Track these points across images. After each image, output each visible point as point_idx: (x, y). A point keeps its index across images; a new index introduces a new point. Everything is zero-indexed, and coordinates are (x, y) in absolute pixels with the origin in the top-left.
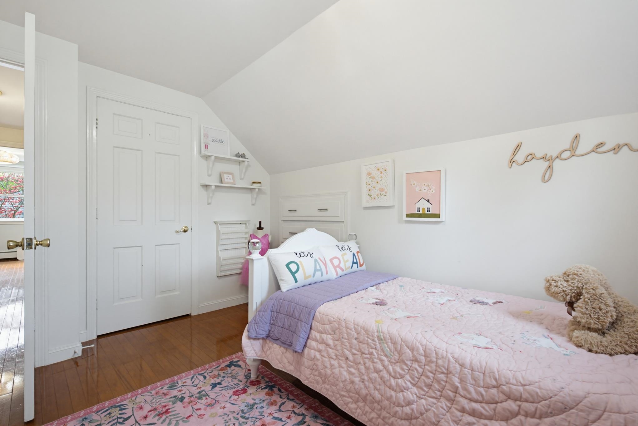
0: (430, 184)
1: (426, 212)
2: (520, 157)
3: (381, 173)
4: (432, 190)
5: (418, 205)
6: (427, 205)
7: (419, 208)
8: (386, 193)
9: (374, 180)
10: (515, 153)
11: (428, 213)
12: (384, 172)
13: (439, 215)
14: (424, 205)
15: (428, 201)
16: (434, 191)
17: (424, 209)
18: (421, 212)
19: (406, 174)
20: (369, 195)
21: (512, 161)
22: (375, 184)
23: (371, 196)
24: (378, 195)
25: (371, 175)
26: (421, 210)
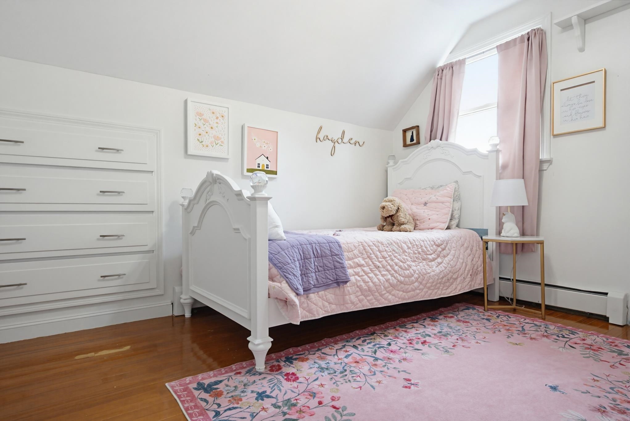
0: (269, 143)
1: (266, 169)
2: (321, 136)
3: (217, 118)
4: (271, 148)
5: (258, 161)
6: (266, 162)
7: (259, 164)
8: (222, 142)
9: (206, 124)
10: (319, 132)
11: (267, 169)
12: (220, 118)
13: (276, 172)
14: (263, 161)
15: (267, 158)
16: (271, 151)
17: (263, 165)
18: (261, 168)
19: (248, 127)
20: (198, 140)
21: (317, 139)
22: (208, 129)
23: (202, 142)
24: (211, 143)
25: (203, 117)
26: (261, 166)
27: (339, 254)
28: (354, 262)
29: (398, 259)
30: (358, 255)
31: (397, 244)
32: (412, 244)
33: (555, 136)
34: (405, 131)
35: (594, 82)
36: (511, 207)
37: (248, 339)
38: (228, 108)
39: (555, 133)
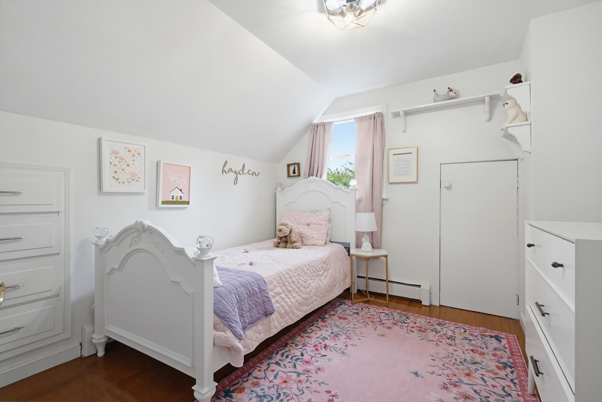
0: (182, 177)
1: (179, 200)
2: (226, 169)
3: (133, 156)
4: (184, 181)
5: (173, 193)
6: (180, 194)
7: (173, 196)
8: (139, 178)
9: (122, 162)
10: (224, 166)
11: (181, 200)
12: (137, 155)
13: (188, 203)
14: (177, 194)
15: (181, 190)
16: (185, 183)
17: (177, 197)
18: (175, 200)
19: (163, 163)
20: (114, 177)
21: (223, 171)
22: (124, 166)
23: (118, 179)
24: (128, 179)
25: (119, 155)
26: (175, 198)
27: (265, 289)
28: (274, 293)
29: (302, 281)
30: (277, 286)
31: (300, 268)
32: (310, 266)
33: (390, 183)
34: (289, 166)
35: (411, 153)
36: (367, 232)
37: (193, 388)
38: (145, 146)
39: (390, 181)
